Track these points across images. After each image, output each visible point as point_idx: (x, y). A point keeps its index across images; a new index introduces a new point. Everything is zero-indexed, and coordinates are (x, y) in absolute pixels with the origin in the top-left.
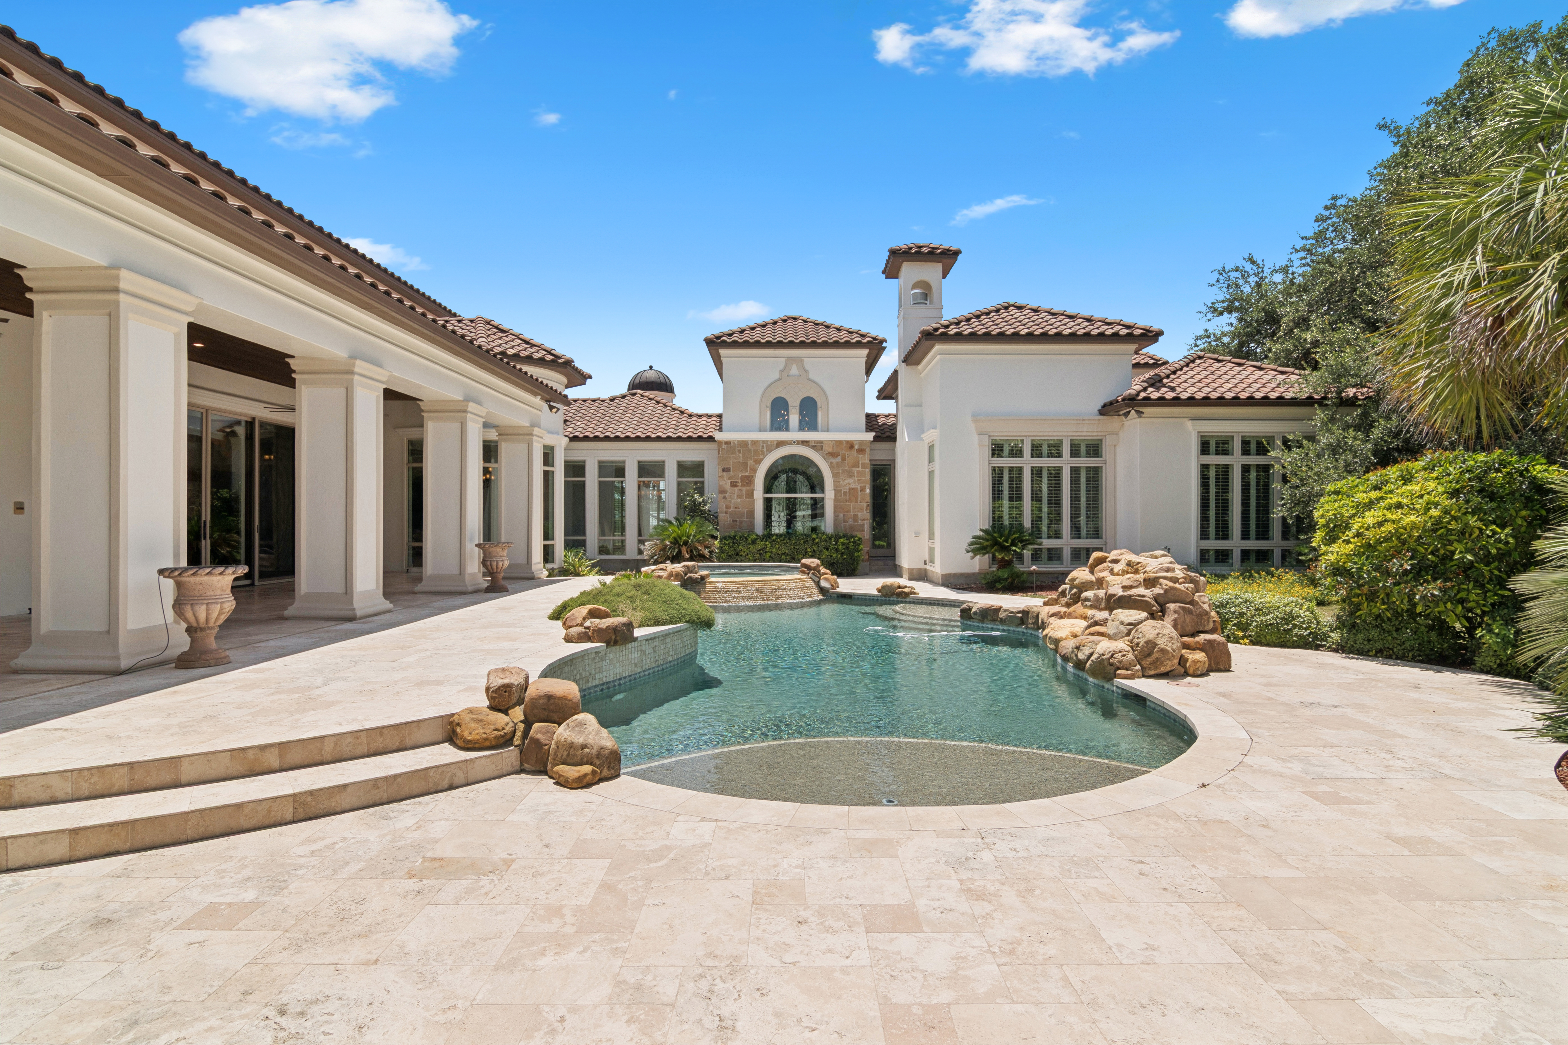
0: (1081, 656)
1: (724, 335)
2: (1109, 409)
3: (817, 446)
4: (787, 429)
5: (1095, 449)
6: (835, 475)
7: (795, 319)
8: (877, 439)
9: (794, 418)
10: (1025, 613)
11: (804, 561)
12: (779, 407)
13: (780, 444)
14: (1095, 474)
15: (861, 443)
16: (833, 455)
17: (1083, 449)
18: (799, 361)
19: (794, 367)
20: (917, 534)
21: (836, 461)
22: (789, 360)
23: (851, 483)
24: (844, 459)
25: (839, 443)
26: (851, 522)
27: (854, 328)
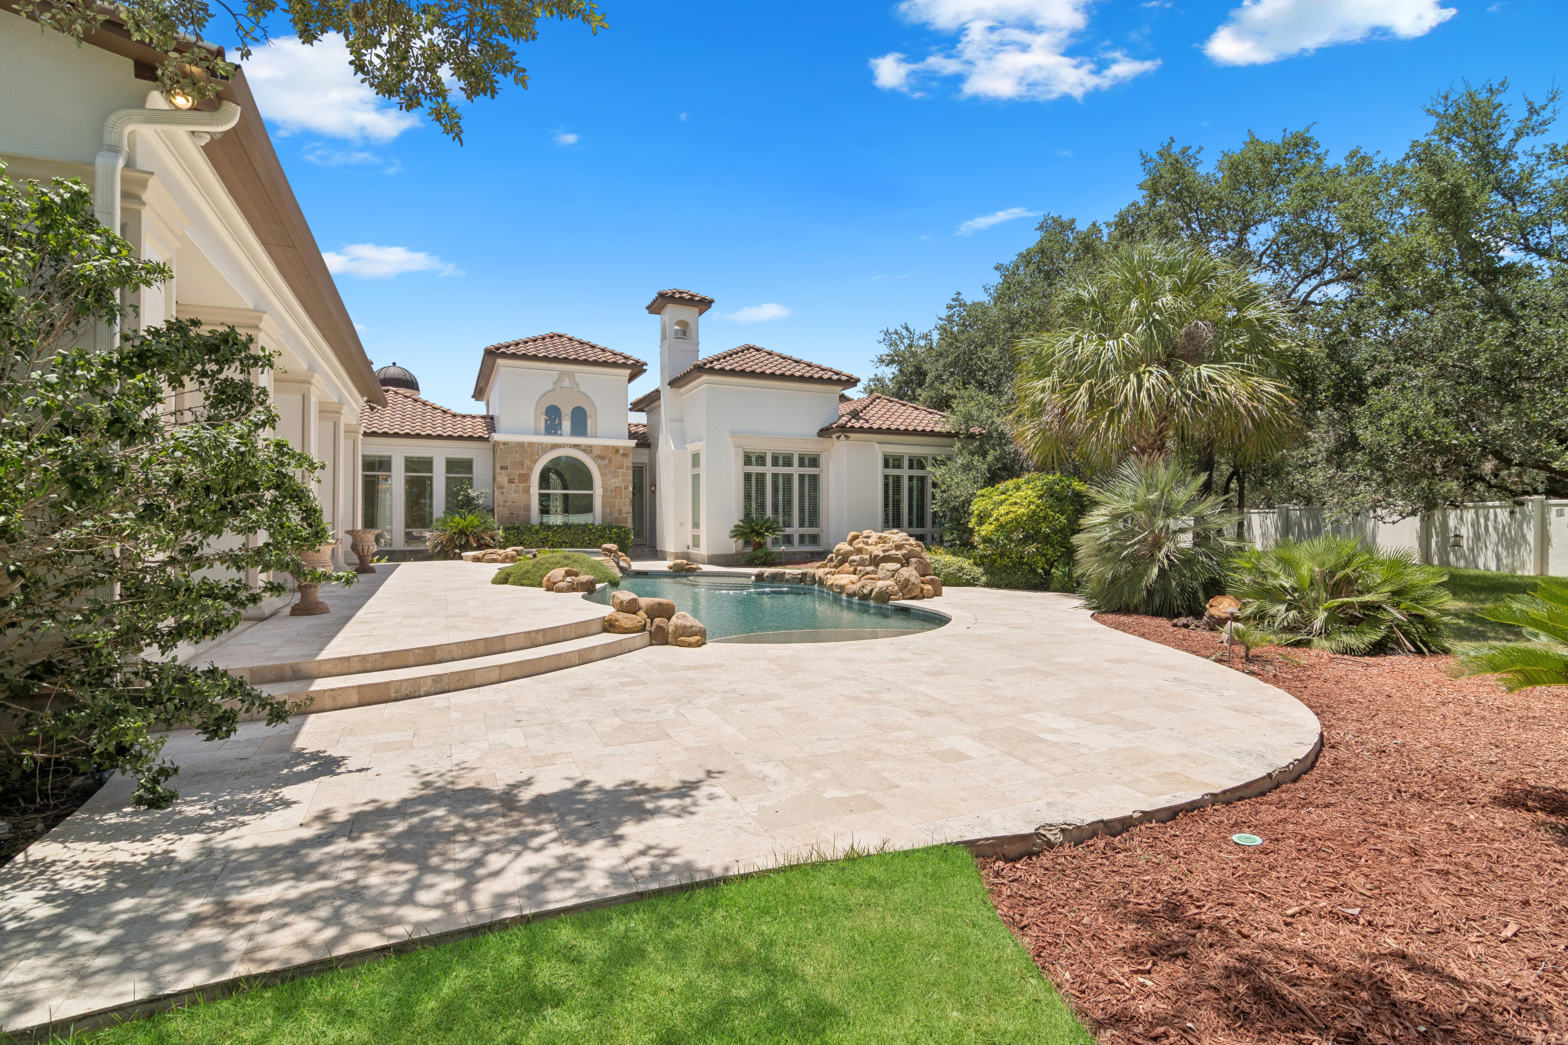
0: (865, 591)
1: (503, 346)
2: (825, 432)
3: (588, 450)
4: (561, 435)
5: (814, 462)
6: (603, 475)
7: (560, 336)
8: (638, 445)
9: (566, 425)
10: (804, 575)
11: (605, 546)
12: (553, 414)
13: (554, 446)
14: (814, 479)
15: (625, 448)
16: (601, 458)
17: (807, 461)
18: (571, 375)
19: (566, 380)
20: (682, 525)
21: (603, 463)
22: (562, 374)
23: (617, 482)
24: (610, 462)
25: (607, 447)
26: (616, 515)
27: (618, 350)
